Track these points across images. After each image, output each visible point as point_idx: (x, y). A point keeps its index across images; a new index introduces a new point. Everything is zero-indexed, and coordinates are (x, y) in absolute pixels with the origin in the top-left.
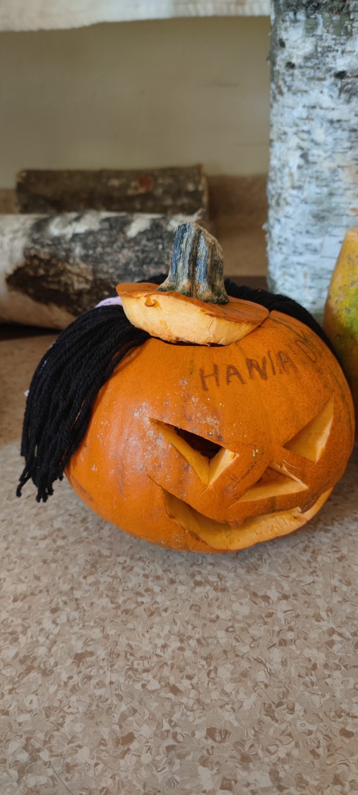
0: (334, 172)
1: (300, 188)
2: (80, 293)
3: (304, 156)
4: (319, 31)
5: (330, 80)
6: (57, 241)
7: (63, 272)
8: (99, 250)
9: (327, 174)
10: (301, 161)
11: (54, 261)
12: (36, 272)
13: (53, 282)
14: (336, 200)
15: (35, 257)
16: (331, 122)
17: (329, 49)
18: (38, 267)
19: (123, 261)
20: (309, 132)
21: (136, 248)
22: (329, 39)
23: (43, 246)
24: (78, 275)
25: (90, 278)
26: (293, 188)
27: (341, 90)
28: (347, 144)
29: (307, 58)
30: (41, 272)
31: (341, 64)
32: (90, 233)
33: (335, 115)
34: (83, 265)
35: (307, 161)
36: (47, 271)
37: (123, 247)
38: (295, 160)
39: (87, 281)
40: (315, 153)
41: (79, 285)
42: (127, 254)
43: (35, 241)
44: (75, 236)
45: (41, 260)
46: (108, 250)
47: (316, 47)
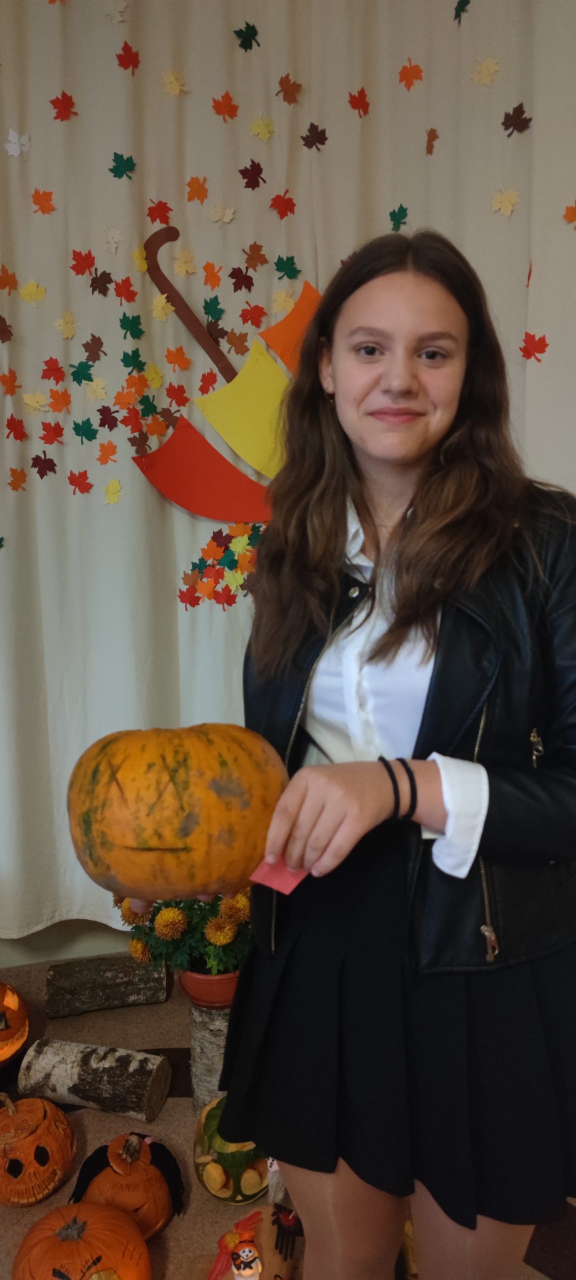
0: (213, 1057)
1: (201, 1059)
2: (106, 1098)
3: (202, 1049)
4: (204, 1017)
5: (208, 1031)
6: (96, 1071)
7: (98, 1088)
8: (116, 1079)
9: (210, 1057)
10: (201, 1051)
11: (94, 1083)
12: (85, 1087)
13: (93, 1092)
14: (214, 1066)
15: (84, 1080)
16: (210, 1042)
17: (207, 1023)
18: (86, 1085)
19: (127, 1085)
20: (203, 1043)
21: (133, 1079)
22: (207, 1020)
23: (89, 1075)
24: (106, 1091)
25: (111, 1092)
26: (199, 1058)
27: (212, 1034)
28: (217, 1049)
29: (200, 1022)
30: (87, 1087)
31: (212, 1027)
32: (111, 1068)
33: (212, 1041)
34: (108, 1086)
35: (203, 1051)
36: (90, 1087)
37: (127, 1078)
38: (199, 1050)
39: (109, 1094)
40: (205, 1050)
41: (105, 1095)
42: (128, 1083)
43: (83, 1070)
44: (104, 1069)
45: (87, 1082)
46: (120, 1079)
47: (203, 1020)
